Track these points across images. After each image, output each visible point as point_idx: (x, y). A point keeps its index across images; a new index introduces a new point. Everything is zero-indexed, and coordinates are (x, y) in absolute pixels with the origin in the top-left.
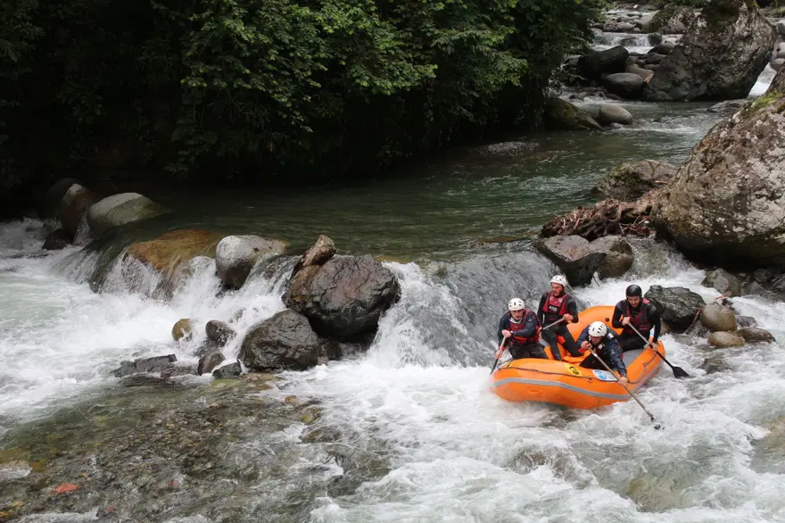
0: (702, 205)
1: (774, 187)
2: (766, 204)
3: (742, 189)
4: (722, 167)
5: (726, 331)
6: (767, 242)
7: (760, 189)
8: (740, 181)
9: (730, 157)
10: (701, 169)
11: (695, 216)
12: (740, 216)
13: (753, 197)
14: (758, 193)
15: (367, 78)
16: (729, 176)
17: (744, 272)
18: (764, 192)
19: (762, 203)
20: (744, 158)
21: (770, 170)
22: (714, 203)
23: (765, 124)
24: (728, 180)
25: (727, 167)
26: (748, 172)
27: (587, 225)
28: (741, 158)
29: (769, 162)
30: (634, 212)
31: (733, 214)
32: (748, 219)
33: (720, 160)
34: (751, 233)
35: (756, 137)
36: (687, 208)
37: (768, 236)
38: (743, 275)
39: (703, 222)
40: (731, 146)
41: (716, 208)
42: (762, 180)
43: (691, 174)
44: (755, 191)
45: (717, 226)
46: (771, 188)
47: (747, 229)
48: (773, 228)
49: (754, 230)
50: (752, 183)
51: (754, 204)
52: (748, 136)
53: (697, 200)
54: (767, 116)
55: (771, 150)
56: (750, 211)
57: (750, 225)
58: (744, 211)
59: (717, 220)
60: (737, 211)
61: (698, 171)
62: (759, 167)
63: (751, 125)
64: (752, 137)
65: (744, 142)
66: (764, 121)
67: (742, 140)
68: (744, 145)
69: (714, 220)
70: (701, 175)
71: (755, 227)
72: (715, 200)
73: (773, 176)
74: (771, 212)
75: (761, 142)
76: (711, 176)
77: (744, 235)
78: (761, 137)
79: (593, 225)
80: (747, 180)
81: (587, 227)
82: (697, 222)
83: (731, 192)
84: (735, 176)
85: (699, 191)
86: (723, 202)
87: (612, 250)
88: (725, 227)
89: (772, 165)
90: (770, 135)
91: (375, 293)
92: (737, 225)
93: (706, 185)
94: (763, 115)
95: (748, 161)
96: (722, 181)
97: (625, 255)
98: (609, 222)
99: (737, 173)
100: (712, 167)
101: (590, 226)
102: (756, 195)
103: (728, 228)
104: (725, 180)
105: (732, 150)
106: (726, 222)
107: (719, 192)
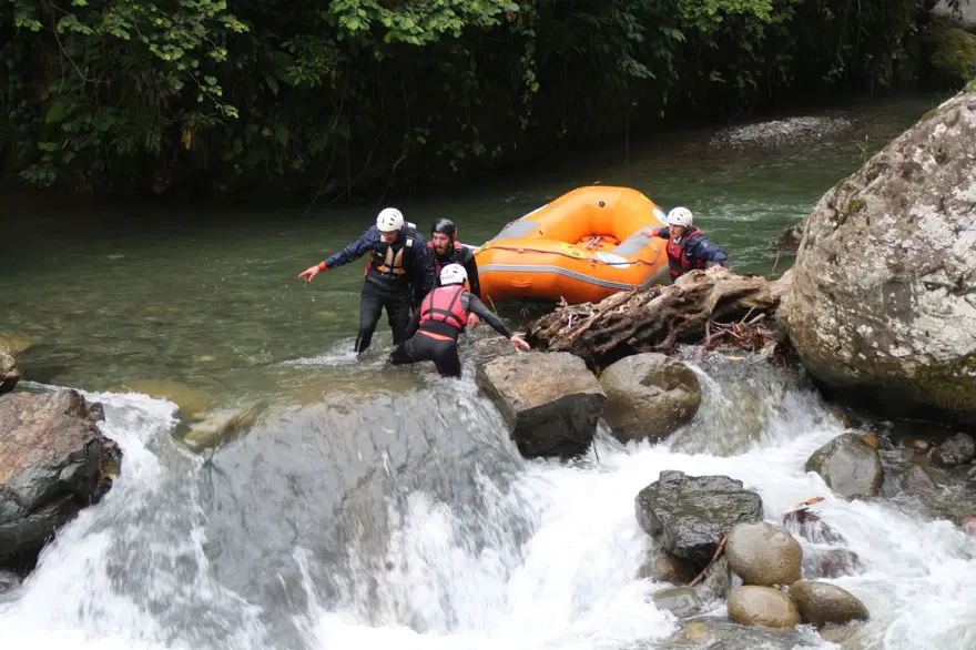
0: (832, 296)
1: (962, 268)
2: (946, 302)
3: (897, 269)
4: (860, 222)
5: (770, 585)
6: (958, 381)
7: (933, 271)
8: (891, 252)
9: (874, 202)
10: (827, 221)
11: (821, 319)
12: (899, 326)
13: (920, 288)
14: (928, 278)
15: (362, 13)
16: (873, 242)
17: (923, 439)
18: (942, 277)
19: (939, 300)
20: (904, 204)
21: (957, 231)
22: (851, 295)
23: (954, 132)
24: (871, 248)
25: (868, 223)
26: (910, 233)
27: (615, 326)
28: (899, 203)
29: (955, 214)
30: (760, 297)
31: (887, 321)
32: (914, 333)
33: (857, 207)
34: (925, 360)
35: (933, 161)
36: (811, 300)
37: (959, 372)
38: (922, 445)
39: (836, 332)
40: (881, 177)
41: (854, 305)
42: (939, 252)
43: (811, 233)
44: (922, 276)
45: (859, 343)
46: (955, 269)
47: (916, 352)
48: (964, 353)
49: (927, 355)
50: (917, 258)
51: (923, 301)
52: (916, 159)
53: (821, 287)
54: (958, 115)
55: (962, 189)
56: (918, 316)
57: (919, 345)
58: (907, 315)
59: (859, 330)
60: (894, 315)
61: (821, 227)
62: (932, 224)
63: (925, 136)
64: (925, 159)
65: (908, 170)
66: (951, 125)
67: (902, 166)
68: (906, 175)
69: (854, 329)
70: (826, 235)
71: (928, 349)
72: (850, 289)
73: (961, 245)
74: (959, 319)
75: (942, 172)
76: (841, 239)
77: (912, 365)
78: (942, 159)
79: (629, 327)
80: (906, 250)
81: (612, 333)
82: (827, 332)
83: (876, 275)
84: (882, 242)
85: (822, 268)
86: (866, 295)
87: (646, 382)
88: (875, 345)
89: (961, 221)
90: (962, 156)
91: (45, 473)
92: (897, 344)
93: (833, 258)
94: (952, 113)
95: (913, 211)
96: (858, 251)
97: (677, 394)
98: (682, 320)
99: (887, 237)
100: (843, 221)
101: (620, 330)
102: (926, 284)
103: (881, 348)
104: (863, 250)
105: (882, 184)
106: (876, 335)
107: (854, 272)
